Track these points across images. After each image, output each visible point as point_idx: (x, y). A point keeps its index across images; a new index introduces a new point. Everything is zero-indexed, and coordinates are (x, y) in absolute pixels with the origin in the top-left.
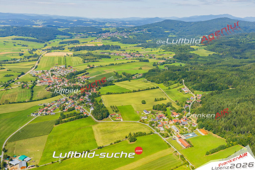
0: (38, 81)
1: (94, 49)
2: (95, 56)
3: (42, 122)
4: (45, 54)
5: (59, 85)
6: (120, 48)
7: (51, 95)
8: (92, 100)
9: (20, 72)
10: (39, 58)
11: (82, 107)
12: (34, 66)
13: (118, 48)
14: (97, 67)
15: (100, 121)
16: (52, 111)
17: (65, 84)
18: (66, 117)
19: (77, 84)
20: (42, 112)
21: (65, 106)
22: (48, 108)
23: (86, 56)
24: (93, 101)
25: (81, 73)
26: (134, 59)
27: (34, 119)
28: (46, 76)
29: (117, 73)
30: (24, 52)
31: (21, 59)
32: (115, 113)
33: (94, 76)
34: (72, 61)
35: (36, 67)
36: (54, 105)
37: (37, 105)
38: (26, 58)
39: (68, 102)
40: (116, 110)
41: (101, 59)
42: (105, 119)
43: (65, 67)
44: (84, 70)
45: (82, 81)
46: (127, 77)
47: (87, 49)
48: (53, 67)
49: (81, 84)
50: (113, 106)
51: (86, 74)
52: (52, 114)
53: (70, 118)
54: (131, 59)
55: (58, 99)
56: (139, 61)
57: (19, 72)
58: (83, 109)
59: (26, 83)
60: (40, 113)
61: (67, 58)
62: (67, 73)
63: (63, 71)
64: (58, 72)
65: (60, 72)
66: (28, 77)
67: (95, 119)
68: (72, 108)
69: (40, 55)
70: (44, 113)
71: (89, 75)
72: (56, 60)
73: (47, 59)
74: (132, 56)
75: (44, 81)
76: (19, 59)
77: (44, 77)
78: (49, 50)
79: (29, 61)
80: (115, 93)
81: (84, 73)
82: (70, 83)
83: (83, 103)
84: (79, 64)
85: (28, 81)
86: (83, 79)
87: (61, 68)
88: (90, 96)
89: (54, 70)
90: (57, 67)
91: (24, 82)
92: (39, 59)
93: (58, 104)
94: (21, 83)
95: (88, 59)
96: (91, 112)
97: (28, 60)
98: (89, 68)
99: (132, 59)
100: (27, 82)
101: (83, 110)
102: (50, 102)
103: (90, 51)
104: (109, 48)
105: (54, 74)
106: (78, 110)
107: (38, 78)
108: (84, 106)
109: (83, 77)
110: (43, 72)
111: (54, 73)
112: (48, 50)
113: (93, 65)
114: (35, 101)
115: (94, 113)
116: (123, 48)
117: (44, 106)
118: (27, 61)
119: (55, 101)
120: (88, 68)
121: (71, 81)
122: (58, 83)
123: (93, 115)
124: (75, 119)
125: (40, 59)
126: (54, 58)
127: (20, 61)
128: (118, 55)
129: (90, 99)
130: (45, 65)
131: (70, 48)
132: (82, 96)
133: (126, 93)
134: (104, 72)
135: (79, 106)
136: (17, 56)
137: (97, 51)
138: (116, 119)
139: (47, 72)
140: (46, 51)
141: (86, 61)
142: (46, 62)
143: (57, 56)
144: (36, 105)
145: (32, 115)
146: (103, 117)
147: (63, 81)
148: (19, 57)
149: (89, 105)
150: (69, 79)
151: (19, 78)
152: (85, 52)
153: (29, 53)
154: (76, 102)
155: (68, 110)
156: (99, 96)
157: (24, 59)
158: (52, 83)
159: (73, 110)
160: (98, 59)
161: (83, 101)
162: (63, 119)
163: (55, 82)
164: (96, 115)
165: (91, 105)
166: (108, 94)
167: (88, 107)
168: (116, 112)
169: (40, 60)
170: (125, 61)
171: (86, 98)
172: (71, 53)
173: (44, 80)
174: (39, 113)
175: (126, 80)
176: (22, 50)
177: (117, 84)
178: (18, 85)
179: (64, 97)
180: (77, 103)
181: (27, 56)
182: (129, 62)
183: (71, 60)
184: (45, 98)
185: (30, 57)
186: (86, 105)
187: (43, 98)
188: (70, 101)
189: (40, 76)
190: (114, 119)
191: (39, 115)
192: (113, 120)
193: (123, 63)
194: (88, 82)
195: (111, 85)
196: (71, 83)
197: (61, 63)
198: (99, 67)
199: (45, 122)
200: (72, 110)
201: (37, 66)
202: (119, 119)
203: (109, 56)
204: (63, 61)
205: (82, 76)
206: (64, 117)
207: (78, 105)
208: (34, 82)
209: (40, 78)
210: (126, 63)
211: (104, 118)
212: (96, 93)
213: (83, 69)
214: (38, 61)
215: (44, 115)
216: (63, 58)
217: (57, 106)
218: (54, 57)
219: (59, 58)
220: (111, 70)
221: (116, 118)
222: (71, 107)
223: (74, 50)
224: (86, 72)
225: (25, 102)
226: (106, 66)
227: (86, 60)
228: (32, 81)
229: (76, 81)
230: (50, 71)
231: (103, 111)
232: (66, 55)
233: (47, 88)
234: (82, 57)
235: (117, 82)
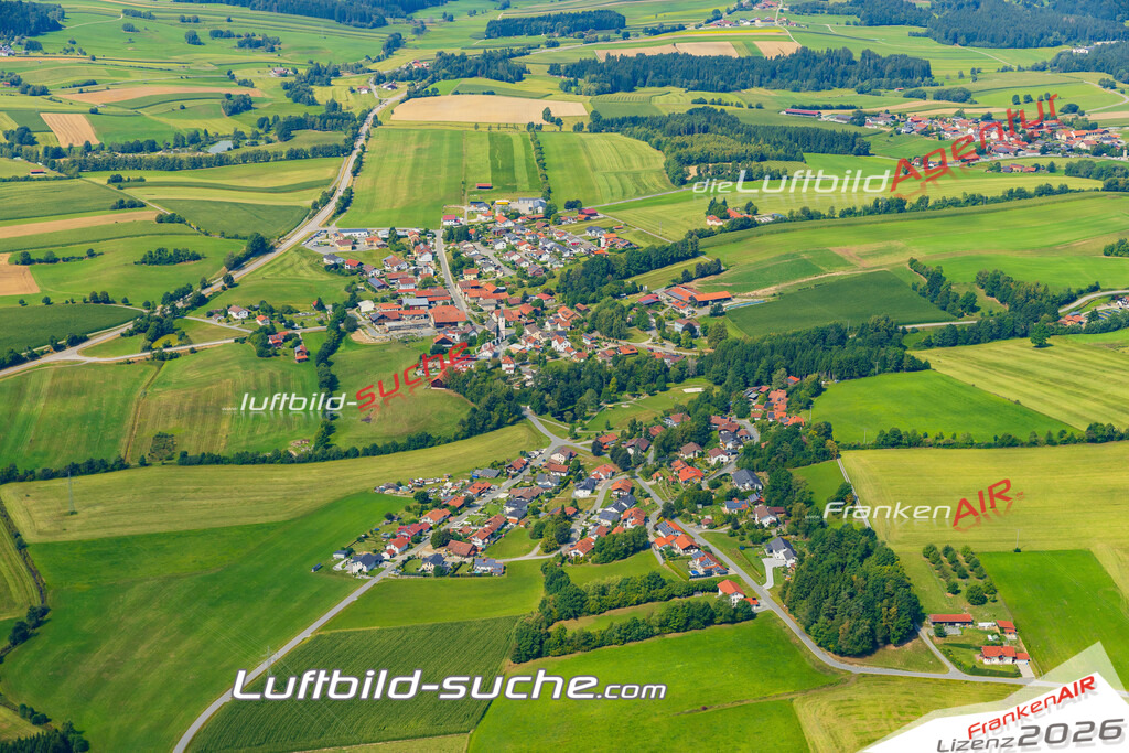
0: (366, 306)
1: (733, 81)
2: (751, 134)
3: (417, 629)
4: (395, 104)
5: (515, 348)
6: (929, 75)
7: (462, 423)
8: (774, 488)
9: (243, 233)
10: (356, 136)
11: (697, 532)
12: (328, 190)
13: (911, 74)
14: (779, 220)
15: (856, 667)
16: (478, 543)
17: (555, 343)
18: (593, 604)
19: (645, 342)
20: (410, 547)
21: (570, 511)
22: (446, 519)
23: (690, 131)
24: (781, 495)
25: (662, 266)
26: (1052, 169)
27: (361, 598)
28: (416, 273)
29: (936, 279)
30: (252, 86)
31: (238, 137)
32: (962, 606)
33: (759, 292)
34: (587, 163)
35: (346, 202)
36: (488, 498)
37: (368, 485)
38: (272, 135)
39: (592, 486)
40: (973, 581)
41: (802, 159)
42: (892, 647)
43: (540, 210)
44: (684, 243)
45: (678, 327)
46: (1015, 307)
47: (687, 75)
48: (461, 202)
49: (670, 347)
50: (947, 550)
51: (703, 272)
52: (480, 569)
53: (622, 616)
54: (1029, 163)
55: (512, 455)
56: (1098, 184)
57: (236, 237)
58: (709, 552)
59: (287, 317)
60: (397, 550)
61: (552, 139)
62: (560, 256)
63: (536, 242)
64: (500, 246)
65: (514, 250)
66: (296, 274)
67: (809, 643)
68: (626, 538)
69: (364, 117)
70: (425, 560)
71: (726, 281)
72: (479, 156)
73: (414, 147)
74: (1030, 139)
75: (408, 308)
76: (226, 137)
77: (406, 281)
78: (421, 82)
79: (294, 155)
80: (948, 437)
81: (690, 265)
82: (590, 331)
83: (707, 501)
84: (641, 188)
85: (294, 306)
86: (684, 306)
87: (518, 215)
88: (751, 452)
89: (472, 231)
90: (485, 209)
91: (272, 310)
92: (358, 144)
93: (520, 491)
94: (251, 317)
95: (703, 160)
96: (770, 583)
97: (283, 147)
98: (723, 230)
99: (1037, 168)
100: (290, 311)
101: (713, 565)
102: (461, 474)
103: (709, 96)
104: (845, 74)
105: (471, 263)
106: (669, 555)
107: (361, 286)
108: (712, 526)
109: (683, 292)
110: (394, 240)
111: (469, 249)
112: (411, 75)
113: (750, 208)
114: (353, 453)
115: (802, 591)
116: (948, 78)
117: (416, 503)
118: (277, 157)
119: (493, 466)
120: (714, 223)
121: (595, 317)
122: (502, 326)
123: (792, 610)
124: (656, 630)
125: (360, 142)
126: (456, 137)
127: (232, 155)
128: (926, 132)
129: (751, 470)
130: (403, 193)
131: (567, 69)
132: (692, 446)
133: (1034, 444)
134: (841, 262)
135: (678, 521)
136: (210, 114)
137: (756, 93)
138: (977, 657)
139: (426, 242)
140: (404, 87)
141: (693, 170)
142: (407, 170)
143: (477, 127)
144: (360, 487)
145: (338, 567)
146: (879, 636)
147: (539, 313)
148: (224, 125)
149: (752, 526)
150: (578, 305)
151: (237, 276)
152: (675, 101)
153: (288, 96)
154: (646, 484)
155: (600, 547)
156: (825, 455)
157: (256, 136)
158: (460, 325)
159: (636, 550)
160: (779, 158)
161: (705, 487)
162: (568, 618)
163: (482, 321)
164: (824, 610)
165: (766, 522)
166: (894, 441)
167: (748, 542)
168: (978, 599)
169: (363, 148)
170: (995, 186)
171: (720, 465)
172: (575, 108)
173: (407, 301)
174: (393, 555)
175: (1013, 334)
176: (239, 74)
177: (949, 364)
178: (234, 327)
179: (558, 441)
180: (660, 502)
181: (276, 119)
182: (1021, 194)
183: (584, 157)
184: (423, 441)
185: (301, 124)
186: (730, 519)
187: (405, 441)
188: (608, 481)
189: (377, 272)
190: (962, 656)
191: (388, 570)
192: (959, 665)
193: (974, 200)
194: (721, 334)
195: (897, 370)
196: (596, 334)
197: (515, 181)
198: (792, 219)
199: (433, 629)
200: (626, 554)
201: (349, 191)
202: (1009, 661)
203: (856, 135)
204: (528, 165)
205: (676, 282)
206: (577, 605)
207: (669, 512)
208: (341, 318)
209: (377, 283)
210: (995, 200)
211: (887, 641)
212: (797, 425)
213: (674, 235)
214: (354, 156)
215: (424, 574)
216: (525, 141)
217: (509, 510)
218: (462, 133)
219: (492, 138)
220: (889, 251)
221: (978, 649)
222: (615, 523)
223: (593, 87)
224: (703, 260)
225: (288, 459)
226: (849, 212)
227: (690, 163)
228: (320, 307)
229: (630, 325)
230: (440, 233)
231: (879, 591)
232: (538, 120)
234: (659, 136)
235: (938, 345)
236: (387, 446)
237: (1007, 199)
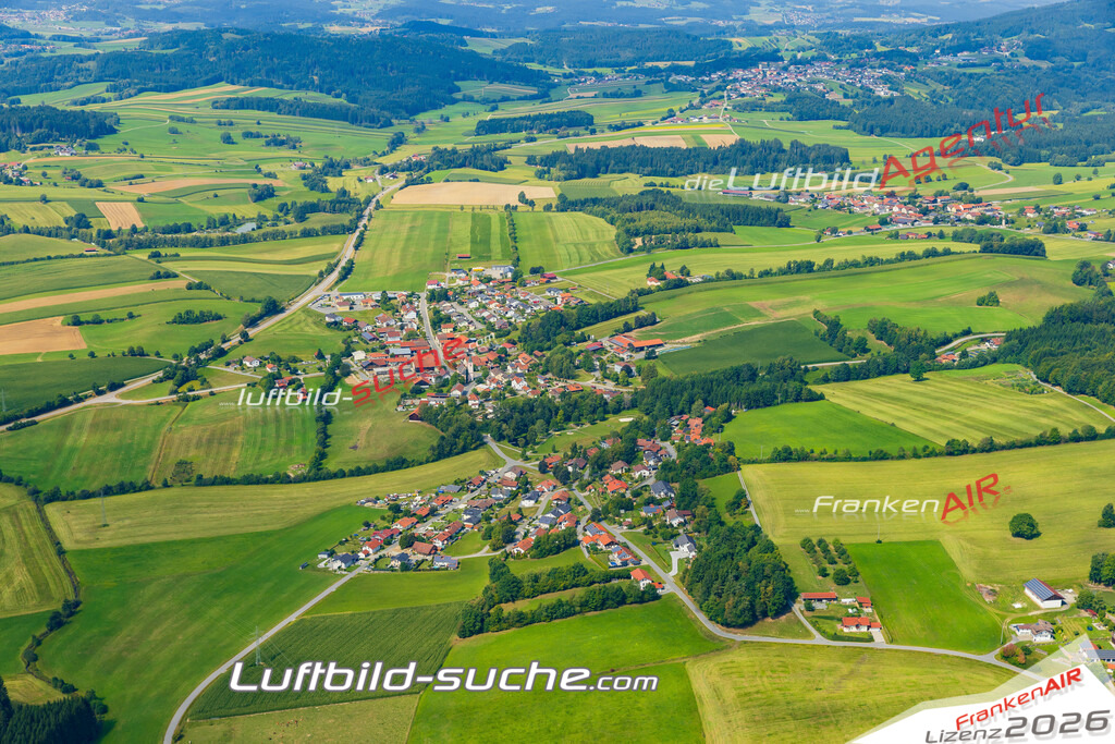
0: (359, 355)
1: (681, 168)
2: (690, 210)
3: (383, 613)
4: (395, 191)
5: (481, 388)
6: (848, 161)
7: (433, 448)
8: (683, 495)
9: (259, 296)
10: (360, 217)
11: (618, 532)
12: (333, 261)
13: (829, 159)
14: (707, 280)
15: (739, 636)
16: (439, 544)
17: (514, 383)
18: (527, 589)
19: (588, 382)
20: (382, 548)
21: (515, 517)
22: (414, 526)
23: (640, 209)
24: (687, 501)
25: (607, 319)
26: (941, 236)
27: (338, 590)
28: (402, 328)
29: (835, 326)
30: (275, 177)
31: (262, 219)
32: (831, 586)
33: (687, 339)
34: (551, 237)
35: (347, 272)
36: (450, 508)
37: (352, 500)
38: (290, 218)
39: (536, 497)
40: (840, 565)
41: (732, 231)
42: (769, 620)
43: (510, 275)
44: (626, 300)
45: (618, 369)
46: (899, 349)
47: (643, 164)
48: (445, 271)
49: (610, 385)
50: (821, 542)
51: (641, 323)
52: (438, 565)
53: (549, 599)
54: (922, 232)
55: (473, 473)
56: (977, 247)
57: (253, 301)
58: (626, 547)
59: (292, 365)
60: (371, 551)
61: (524, 217)
62: (523, 312)
63: (504, 301)
64: (473, 305)
65: (485, 308)
66: (302, 330)
67: (702, 618)
68: (558, 537)
69: (368, 201)
70: (393, 558)
71: (660, 330)
72: (462, 230)
73: (408, 225)
74: (925, 212)
75: (393, 356)
76: (251, 220)
77: (393, 334)
78: (417, 173)
79: (307, 234)
80: (830, 452)
81: (630, 318)
82: (544, 373)
83: (629, 507)
84: (595, 256)
85: (299, 356)
86: (623, 352)
87: (489, 279)
88: (667, 467)
89: (450, 293)
90: (463, 275)
91: (279, 360)
92: (361, 224)
93: (477, 502)
94: (262, 365)
95: (649, 232)
96: (675, 571)
97: (298, 227)
98: (659, 289)
99: (929, 235)
100: (295, 360)
101: (629, 557)
102: (429, 490)
103: (658, 180)
104: (776, 161)
105: (448, 319)
106: (593, 549)
107: (355, 339)
108: (631, 527)
109: (623, 340)
110: (385, 301)
111: (447, 308)
112: (410, 167)
113: (685, 271)
114: (341, 474)
115: (699, 576)
116: (864, 163)
117: (390, 513)
118: (292, 235)
119: (456, 483)
120: (653, 284)
121: (548, 361)
122: (471, 370)
123: (690, 591)
124: (578, 609)
125: (365, 221)
126: (444, 217)
127: (255, 234)
128: (839, 207)
129: (666, 481)
130: (396, 263)
131: (542, 160)
132: (620, 463)
133: (902, 457)
134: (756, 313)
135: (604, 524)
136: (238, 200)
138: (839, 626)
139: (411, 303)
140: (403, 176)
141: (639, 241)
142: (401, 244)
143: (462, 208)
144: (345, 502)
145: (322, 565)
146: (758, 609)
147: (502, 359)
148: (250, 210)
149: (663, 525)
150: (536, 352)
151: (252, 332)
152: (630, 184)
153: (305, 185)
154: (580, 495)
155: (538, 545)
156: (728, 468)
157: (277, 218)
158: (436, 370)
159: (567, 547)
160: (712, 230)
161: (628, 495)
162: (507, 601)
163: (455, 367)
164: (713, 591)
165: (675, 523)
166: (786, 456)
167: (660, 539)
168: (842, 580)
169: (365, 226)
170: (889, 250)
171: (642, 478)
172: (546, 192)
173: (393, 350)
174: (368, 554)
175: (896, 371)
176: (265, 168)
177: (836, 394)
178: (248, 374)
179: (511, 462)
180: (589, 508)
181: (294, 204)
182: (911, 256)
183: (549, 231)
184: (399, 464)
185: (314, 208)
186: (647, 522)
187: (384, 464)
188: (549, 492)
189: (370, 328)
190: (827, 626)
191: (363, 567)
192: (823, 633)
193: (871, 262)
194: (652, 372)
195: (797, 400)
196: (549, 375)
197: (490, 250)
198: (718, 279)
199: (397, 611)
200: (558, 550)
201: (351, 262)
202: (864, 629)
203: (779, 210)
204: (502, 238)
205: (618, 332)
206: (514, 590)
207: (597, 516)
208: (337, 364)
209: (368, 336)
210: (889, 262)
211: (765, 615)
212: (708, 446)
213: (619, 293)
214: (357, 233)
215: (392, 569)
216: (502, 220)
217: (466, 517)
218: (450, 213)
219: (474, 217)
220: (798, 303)
221: (840, 620)
222: (552, 526)
223: (562, 174)
224: (642, 313)
225: (286, 480)
226: (767, 273)
227: (637, 235)
228: (321, 356)
229: (578, 367)
230: (424, 295)
231: (760, 574)
232: (514, 201)
233: (409, 402)
234: (614, 213)
235: (834, 381)
236: (369, 468)
237: (900, 261)
